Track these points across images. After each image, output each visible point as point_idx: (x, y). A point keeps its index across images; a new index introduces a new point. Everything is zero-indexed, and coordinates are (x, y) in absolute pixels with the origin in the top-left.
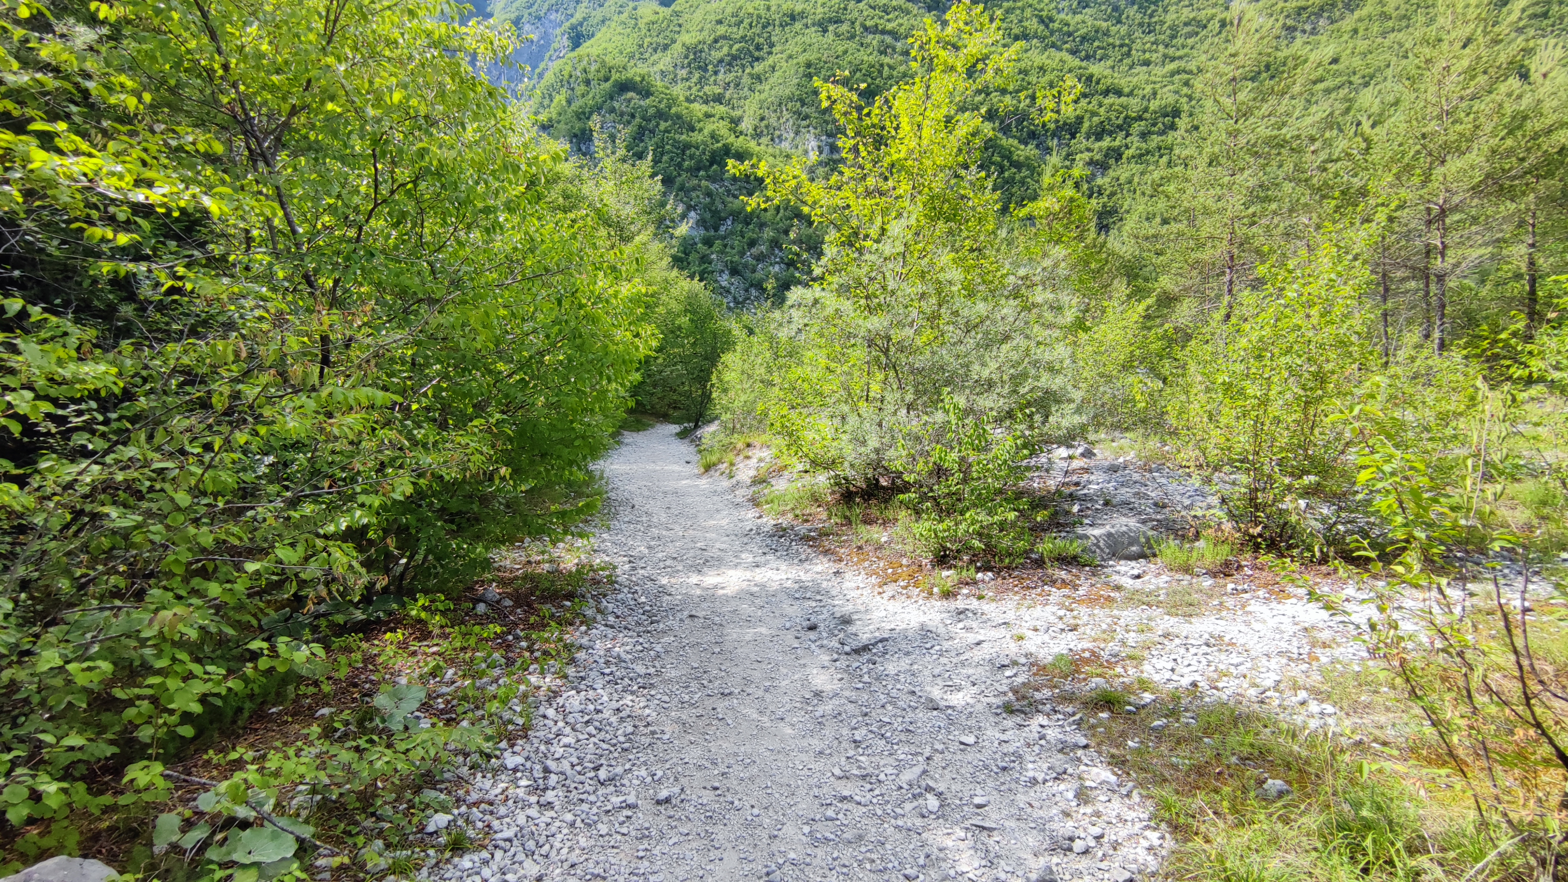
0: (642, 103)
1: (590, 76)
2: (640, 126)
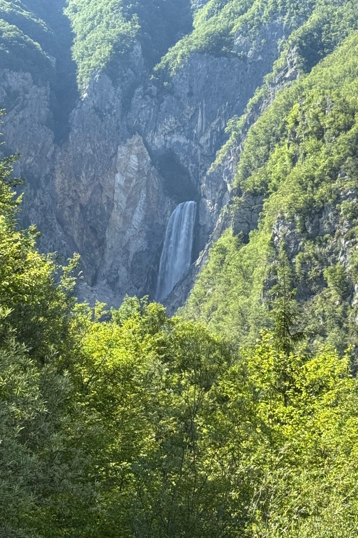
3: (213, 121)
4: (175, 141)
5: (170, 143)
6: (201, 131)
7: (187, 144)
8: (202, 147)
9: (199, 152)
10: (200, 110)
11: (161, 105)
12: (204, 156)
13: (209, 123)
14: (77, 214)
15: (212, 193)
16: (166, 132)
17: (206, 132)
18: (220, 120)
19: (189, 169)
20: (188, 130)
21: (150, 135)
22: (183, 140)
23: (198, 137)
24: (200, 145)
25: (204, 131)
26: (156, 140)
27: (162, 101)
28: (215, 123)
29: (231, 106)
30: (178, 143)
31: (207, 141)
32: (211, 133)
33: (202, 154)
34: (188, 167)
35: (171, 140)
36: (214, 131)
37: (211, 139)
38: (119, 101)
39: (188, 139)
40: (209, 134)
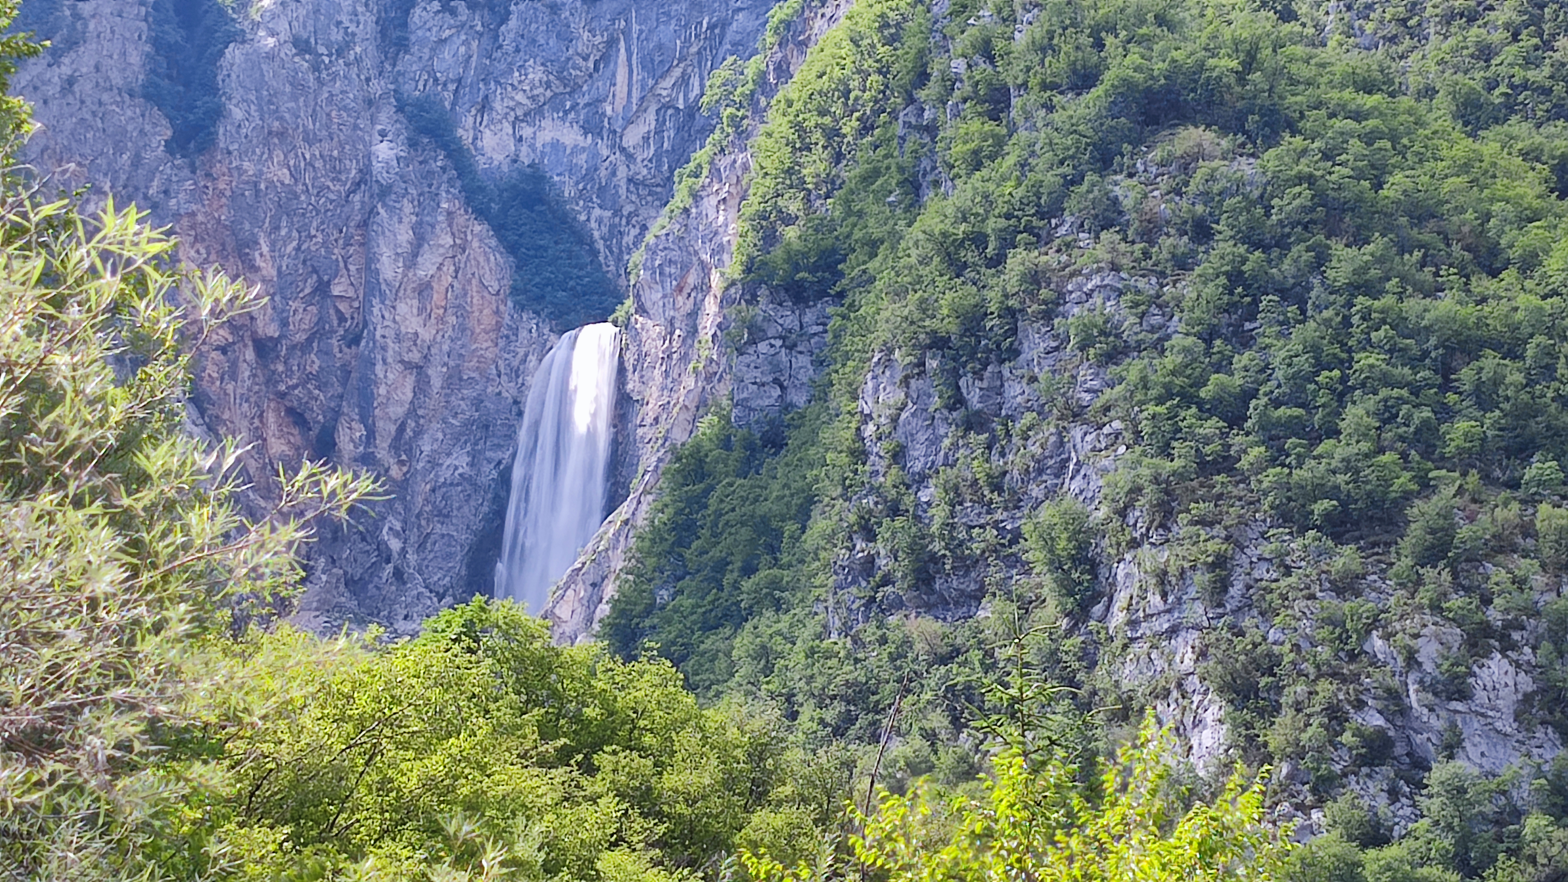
0: (1246, 168)
1: (1011, 75)
2: (1235, 277)
3: (663, 76)
4: (548, 139)
5: (532, 147)
6: (627, 107)
7: (584, 149)
8: (630, 157)
9: (622, 172)
10: (622, 43)
11: (503, 28)
12: (636, 185)
13: (651, 82)
14: (245, 372)
15: (664, 296)
16: (520, 113)
17: (642, 108)
18: (683, 73)
19: (593, 224)
20: (587, 105)
21: (471, 120)
22: (572, 136)
23: (618, 127)
24: (623, 150)
25: (635, 108)
26: (488, 140)
27: (504, 20)
28: (668, 82)
29: (717, 31)
30: (556, 145)
31: (646, 139)
32: (658, 111)
33: (630, 180)
34: (588, 220)
35: (534, 138)
36: (667, 106)
37: (659, 132)
38: (371, 19)
39: (585, 134)
40: (651, 117)
